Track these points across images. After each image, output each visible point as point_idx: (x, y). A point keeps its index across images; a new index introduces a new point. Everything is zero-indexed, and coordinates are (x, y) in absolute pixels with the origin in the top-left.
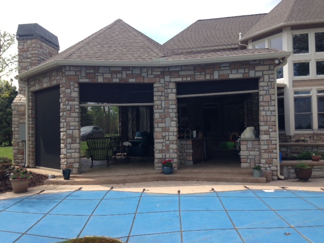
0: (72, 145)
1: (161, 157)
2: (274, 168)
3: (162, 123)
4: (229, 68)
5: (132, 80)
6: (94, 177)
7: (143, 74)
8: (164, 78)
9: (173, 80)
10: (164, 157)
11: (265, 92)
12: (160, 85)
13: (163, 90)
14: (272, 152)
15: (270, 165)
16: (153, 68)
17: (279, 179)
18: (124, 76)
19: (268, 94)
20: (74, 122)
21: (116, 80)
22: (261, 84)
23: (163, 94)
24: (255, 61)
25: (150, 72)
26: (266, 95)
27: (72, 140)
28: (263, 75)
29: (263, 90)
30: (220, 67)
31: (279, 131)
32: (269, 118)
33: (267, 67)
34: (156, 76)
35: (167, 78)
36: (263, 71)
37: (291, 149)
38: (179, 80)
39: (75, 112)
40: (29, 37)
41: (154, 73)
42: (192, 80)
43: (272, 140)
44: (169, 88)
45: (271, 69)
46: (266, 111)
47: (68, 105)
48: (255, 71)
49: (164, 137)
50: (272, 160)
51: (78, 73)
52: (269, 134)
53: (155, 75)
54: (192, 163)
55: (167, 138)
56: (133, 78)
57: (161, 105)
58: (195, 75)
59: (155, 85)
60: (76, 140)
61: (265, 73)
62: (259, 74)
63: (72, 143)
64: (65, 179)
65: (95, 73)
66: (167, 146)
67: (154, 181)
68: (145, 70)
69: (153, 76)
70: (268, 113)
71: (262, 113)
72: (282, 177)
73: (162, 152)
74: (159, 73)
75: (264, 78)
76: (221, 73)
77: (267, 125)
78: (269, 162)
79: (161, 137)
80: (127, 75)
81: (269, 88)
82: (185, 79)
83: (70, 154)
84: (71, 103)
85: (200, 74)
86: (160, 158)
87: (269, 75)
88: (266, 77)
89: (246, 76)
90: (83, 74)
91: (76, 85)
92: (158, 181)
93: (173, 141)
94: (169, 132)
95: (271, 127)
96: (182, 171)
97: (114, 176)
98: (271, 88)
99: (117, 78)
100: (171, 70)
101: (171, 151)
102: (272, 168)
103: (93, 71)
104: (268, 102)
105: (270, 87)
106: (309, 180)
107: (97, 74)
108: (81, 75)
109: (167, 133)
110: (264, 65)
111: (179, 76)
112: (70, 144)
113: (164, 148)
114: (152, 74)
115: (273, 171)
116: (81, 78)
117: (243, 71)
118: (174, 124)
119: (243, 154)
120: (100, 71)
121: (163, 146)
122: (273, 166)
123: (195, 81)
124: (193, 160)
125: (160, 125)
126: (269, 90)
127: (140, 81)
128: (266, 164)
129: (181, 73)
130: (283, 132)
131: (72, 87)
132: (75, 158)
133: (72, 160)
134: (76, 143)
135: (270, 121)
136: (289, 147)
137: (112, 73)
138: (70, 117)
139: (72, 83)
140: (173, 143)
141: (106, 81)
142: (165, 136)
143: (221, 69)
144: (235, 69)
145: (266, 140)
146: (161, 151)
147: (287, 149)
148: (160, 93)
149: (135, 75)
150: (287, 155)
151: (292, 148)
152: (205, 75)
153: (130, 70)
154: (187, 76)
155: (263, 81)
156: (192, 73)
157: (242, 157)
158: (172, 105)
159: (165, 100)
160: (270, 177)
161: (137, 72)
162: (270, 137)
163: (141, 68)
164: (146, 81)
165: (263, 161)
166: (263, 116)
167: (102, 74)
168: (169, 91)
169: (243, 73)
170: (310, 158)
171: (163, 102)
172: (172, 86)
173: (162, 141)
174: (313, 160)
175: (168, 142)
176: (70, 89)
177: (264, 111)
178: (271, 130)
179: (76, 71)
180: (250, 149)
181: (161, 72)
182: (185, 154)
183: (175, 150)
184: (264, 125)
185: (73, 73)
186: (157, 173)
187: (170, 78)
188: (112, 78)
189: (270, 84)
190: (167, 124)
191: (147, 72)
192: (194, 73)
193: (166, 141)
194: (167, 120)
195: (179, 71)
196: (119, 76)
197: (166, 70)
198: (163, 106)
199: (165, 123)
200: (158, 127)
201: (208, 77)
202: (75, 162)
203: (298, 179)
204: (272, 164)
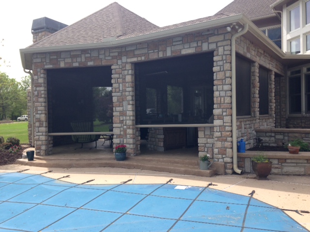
1: (119, 142)
2: (229, 160)
3: (119, 107)
4: (181, 42)
5: (90, 64)
7: (101, 57)
8: (121, 59)
9: (129, 60)
10: (122, 143)
11: (219, 67)
12: (117, 67)
13: (120, 72)
14: (226, 140)
15: (224, 156)
16: (110, 49)
17: (234, 173)
18: (83, 60)
19: (222, 70)
20: (41, 106)
21: (76, 65)
22: (215, 59)
23: (121, 76)
24: (208, 30)
25: (107, 54)
26: (220, 71)
27: (40, 124)
28: (217, 47)
29: (217, 66)
30: (173, 42)
32: (222, 99)
33: (221, 38)
34: (113, 58)
35: (124, 59)
36: (217, 43)
38: (135, 60)
40: (40, 30)
42: (147, 60)
43: (225, 126)
44: (126, 70)
45: (226, 38)
46: (220, 91)
47: (36, 90)
48: (209, 43)
49: (121, 122)
50: (226, 150)
51: (43, 60)
52: (223, 119)
53: (112, 56)
55: (125, 122)
56: (91, 61)
57: (119, 88)
58: (149, 53)
59: (113, 67)
60: (43, 124)
61: (219, 44)
62: (212, 47)
63: (40, 127)
65: (57, 59)
66: (125, 131)
68: (103, 52)
69: (110, 58)
70: (223, 94)
71: (216, 94)
72: (239, 171)
74: (116, 54)
75: (218, 50)
76: (174, 48)
77: (220, 108)
78: (223, 152)
80: (86, 58)
81: (224, 63)
82: (139, 59)
85: (154, 52)
87: (224, 46)
88: (221, 50)
89: (199, 51)
90: (48, 61)
91: (42, 71)
93: (130, 125)
94: (126, 116)
95: (225, 110)
98: (226, 62)
99: (76, 62)
100: (127, 49)
101: (128, 136)
102: (225, 159)
103: (55, 57)
104: (222, 80)
107: (59, 60)
108: (46, 62)
109: (124, 117)
110: (218, 35)
111: (134, 56)
113: (122, 133)
114: (109, 56)
115: (226, 163)
116: (46, 65)
119: (201, 142)
120: (62, 57)
121: (121, 131)
122: (226, 157)
123: (149, 60)
124: (164, 146)
125: (118, 109)
126: (223, 65)
127: (98, 63)
128: (219, 154)
129: (137, 52)
131: (39, 74)
132: (42, 141)
133: (40, 143)
134: (43, 127)
135: (224, 103)
137: (73, 57)
138: (38, 102)
141: (67, 66)
142: (123, 120)
143: (174, 44)
144: (187, 43)
145: (219, 126)
146: (119, 136)
148: (117, 76)
149: (93, 58)
152: (158, 52)
153: (88, 53)
154: (140, 55)
155: (217, 55)
156: (145, 51)
157: (199, 145)
158: (128, 87)
159: (123, 82)
160: (222, 170)
161: (95, 54)
162: (224, 123)
163: (98, 50)
164: (104, 63)
165: (216, 151)
166: (217, 97)
167: (63, 59)
168: (126, 72)
169: (196, 47)
171: (121, 85)
172: (128, 67)
175: (125, 127)
176: (37, 75)
177: (217, 91)
178: (224, 114)
179: (42, 58)
180: (208, 136)
181: (118, 52)
182: (157, 140)
183: (131, 136)
184: (218, 108)
185: (39, 60)
187: (127, 58)
188: (72, 62)
189: (224, 57)
190: (124, 107)
191: (105, 54)
192: (148, 51)
193: (124, 125)
194: (125, 103)
195: (134, 50)
196: (79, 60)
197: (122, 50)
198: (121, 89)
200: (116, 111)
201: (161, 55)
202: (42, 145)
204: (226, 155)
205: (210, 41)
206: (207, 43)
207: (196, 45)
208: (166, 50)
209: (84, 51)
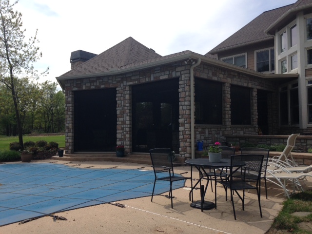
206: (175, 72)
207: (168, 73)
209: (99, 78)
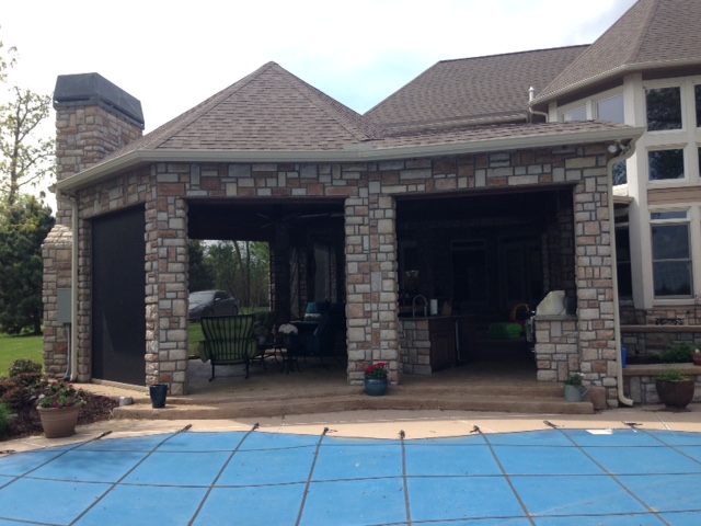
0: (170, 333)
1: (362, 357)
2: (612, 382)
3: (363, 283)
4: (507, 164)
5: (298, 192)
6: (218, 402)
7: (323, 179)
8: (367, 187)
9: (387, 190)
10: (368, 358)
11: (587, 214)
12: (360, 202)
13: (366, 212)
14: (605, 346)
15: (602, 375)
16: (343, 166)
17: (622, 405)
18: (282, 183)
19: (593, 218)
20: (176, 282)
21: (264, 193)
22: (579, 198)
23: (366, 221)
24: (564, 147)
25: (337, 175)
26: (591, 220)
27: (170, 322)
28: (583, 178)
29: (584, 211)
30: (490, 162)
31: (620, 299)
32: (597, 270)
33: (591, 162)
34: (350, 183)
35: (374, 187)
36: (582, 170)
37: (646, 338)
38: (401, 189)
39: (176, 262)
40: (80, 102)
41: (347, 176)
42: (429, 190)
43: (604, 320)
44: (378, 208)
45: (600, 164)
46: (590, 256)
47: (162, 246)
48: (566, 170)
49: (367, 315)
50: (606, 364)
51: (184, 179)
52: (599, 307)
53: (347, 180)
54: (429, 370)
55: (375, 315)
56: (300, 187)
57: (362, 244)
58: (434, 180)
59: (348, 202)
60: (178, 323)
61: (586, 173)
62: (573, 176)
63: (170, 328)
64: (155, 406)
65: (219, 178)
66: (376, 333)
67: (346, 409)
68: (328, 171)
69: (344, 183)
70: (597, 261)
71: (582, 261)
72: (629, 402)
73: (362, 348)
74: (357, 176)
75: (584, 184)
76: (491, 174)
77: (592, 287)
78: (600, 367)
79: (361, 314)
80: (288, 180)
81: (596, 207)
82: (412, 188)
83: (165, 352)
84: (168, 242)
85: (446, 177)
86: (360, 361)
87: (596, 177)
88: (590, 184)
89: (546, 180)
90: (195, 180)
91: (180, 203)
92: (355, 409)
93: (388, 322)
94: (378, 302)
95: (602, 290)
96: (409, 388)
97: (260, 399)
98: (601, 206)
99: (266, 187)
100: (382, 169)
101: (384, 344)
102: (605, 381)
103: (215, 174)
104: (595, 236)
105: (598, 204)
106: (689, 406)
107: (223, 180)
108: (190, 182)
109: (374, 306)
110: (584, 156)
111: (400, 183)
112: (167, 330)
113: (369, 338)
114: (341, 178)
115: (607, 387)
116: (190, 189)
117: (539, 170)
118: (389, 285)
119: (542, 351)
120: (231, 174)
121: (366, 334)
122: (607, 376)
123: (435, 191)
124: (431, 364)
125: (360, 288)
126: (595, 211)
127: (317, 192)
128: (592, 372)
129: (406, 176)
130: (628, 302)
131: (171, 208)
132: (176, 361)
133: (171, 366)
134: (179, 328)
135: (599, 278)
136: (642, 336)
137: (256, 176)
138: (167, 272)
139: (171, 200)
140: (387, 328)
141: (243, 195)
142: (371, 312)
143: (492, 165)
144: (521, 165)
145: (592, 320)
146: (362, 345)
147: (639, 338)
148: (358, 220)
149: (305, 181)
150: (637, 352)
151: (649, 336)
152: (457, 179)
153: (294, 171)
154: (416, 182)
155: (584, 192)
156: (428, 174)
157: (538, 357)
158: (384, 244)
159: (371, 233)
160: (602, 401)
161: (309, 173)
162: (600, 314)
163: (319, 165)
164: (329, 192)
165: (586, 366)
166: (585, 267)
167: (234, 180)
168: (379, 214)
169: (539, 175)
170: (689, 359)
171: (366, 238)
172: (385, 203)
173: (363, 322)
174: (696, 363)
175: (376, 325)
176: (167, 211)
177: (585, 255)
178: (601, 297)
179: (179, 174)
180: (557, 340)
181: (361, 173)
182: (414, 351)
183: (392, 343)
184: (588, 287)
185: (173, 178)
186: (353, 393)
187: (381, 186)
188: (256, 187)
189: (597, 197)
190: (374, 285)
191: (331, 174)
192: (433, 174)
193: (372, 322)
194: (376, 276)
195: (399, 171)
196: (272, 182)
197: (372, 170)
198: (366, 246)
199: (370, 283)
200: (355, 293)
201: (463, 184)
202: (176, 370)
203: (664, 406)
204: (605, 372)
205: (568, 165)
206: (562, 170)
208: (473, 176)
209: (285, 166)
